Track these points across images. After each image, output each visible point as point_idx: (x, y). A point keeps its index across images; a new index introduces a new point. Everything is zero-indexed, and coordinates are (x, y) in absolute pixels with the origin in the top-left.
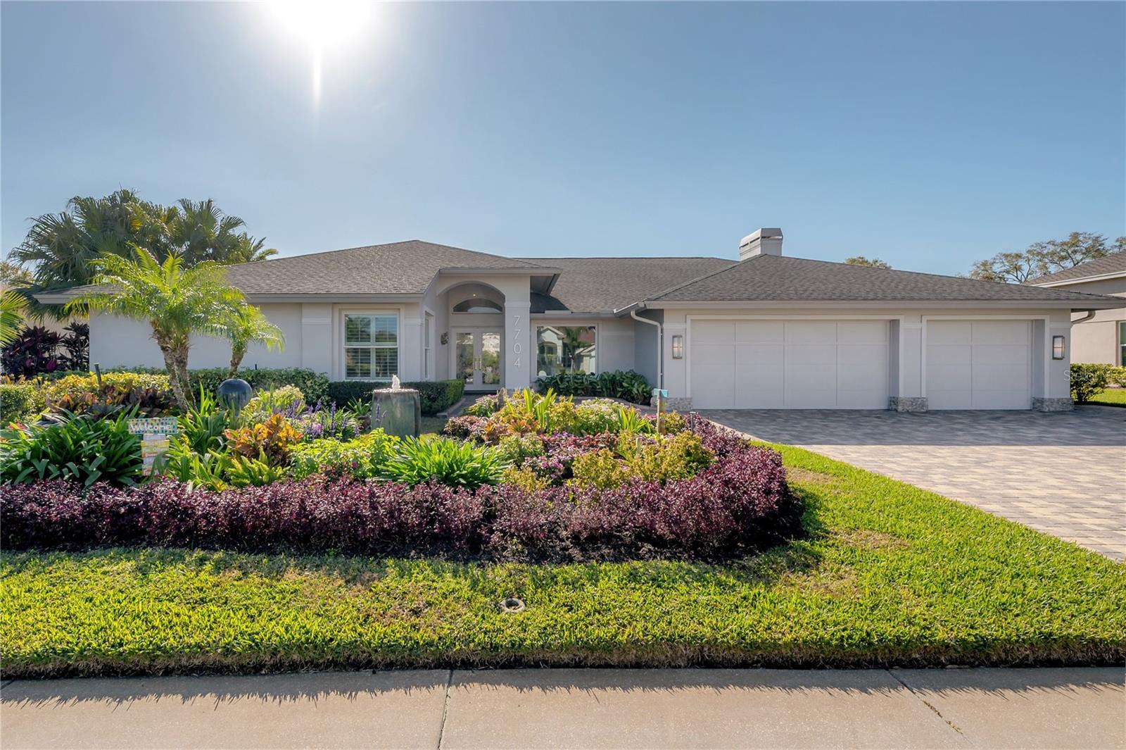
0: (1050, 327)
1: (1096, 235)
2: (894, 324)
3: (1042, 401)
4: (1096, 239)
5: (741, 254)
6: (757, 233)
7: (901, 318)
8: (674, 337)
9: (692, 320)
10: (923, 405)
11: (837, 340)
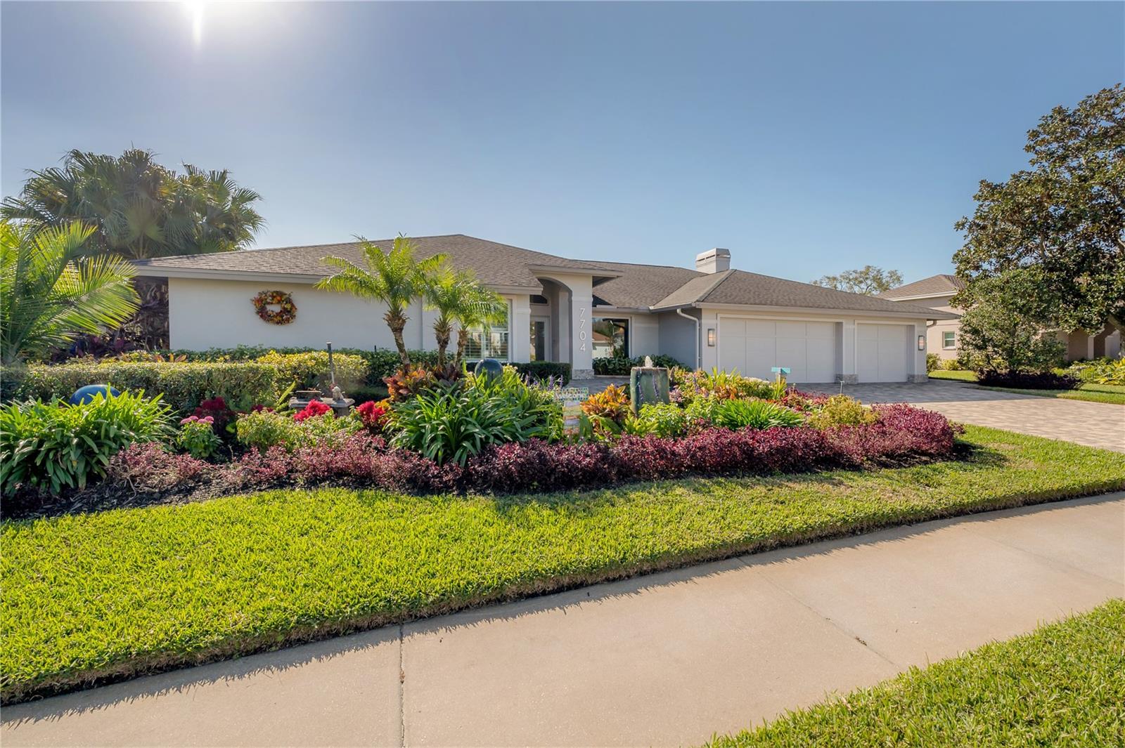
0: (917, 330)
1: (878, 268)
2: (839, 325)
3: (913, 376)
4: (878, 271)
5: (697, 266)
6: (713, 252)
7: (844, 321)
8: (709, 330)
9: (721, 318)
10: (855, 379)
11: (806, 334)
